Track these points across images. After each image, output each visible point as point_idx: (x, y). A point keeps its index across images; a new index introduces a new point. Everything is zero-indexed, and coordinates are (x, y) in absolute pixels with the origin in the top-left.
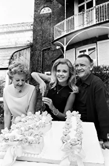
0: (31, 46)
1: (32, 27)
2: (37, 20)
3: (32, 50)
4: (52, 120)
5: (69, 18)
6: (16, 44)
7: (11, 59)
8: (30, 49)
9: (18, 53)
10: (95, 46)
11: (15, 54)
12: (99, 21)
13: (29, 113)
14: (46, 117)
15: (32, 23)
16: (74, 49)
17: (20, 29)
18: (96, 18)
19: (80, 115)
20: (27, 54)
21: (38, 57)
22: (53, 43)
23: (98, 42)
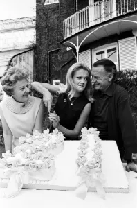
0: (34, 49)
1: (34, 23)
2: (41, 13)
3: (36, 53)
5: (82, 11)
6: (15, 45)
7: (10, 65)
8: (32, 51)
9: (17, 58)
10: (116, 46)
11: (15, 58)
12: (120, 13)
13: (36, 132)
14: (57, 136)
15: (35, 18)
16: (89, 51)
17: (19, 26)
18: (117, 10)
19: (99, 132)
20: (30, 58)
21: (44, 61)
22: (62, 43)
23: (120, 41)
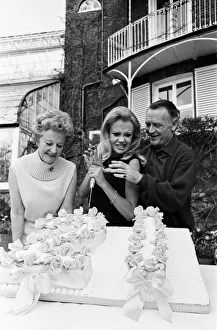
0: (62, 80)
1: (63, 40)
2: (74, 26)
3: (63, 88)
4: (107, 225)
5: (137, 22)
6: (31, 75)
7: (22, 105)
8: (58, 85)
9: (35, 94)
10: (191, 79)
11: (31, 95)
12: (198, 26)
13: (62, 211)
14: (95, 219)
15: (63, 33)
16: (147, 85)
17: (38, 45)
18: (193, 21)
19: (162, 214)
20: (54, 95)
21: (76, 101)
22: (104, 72)
23: (197, 71)
